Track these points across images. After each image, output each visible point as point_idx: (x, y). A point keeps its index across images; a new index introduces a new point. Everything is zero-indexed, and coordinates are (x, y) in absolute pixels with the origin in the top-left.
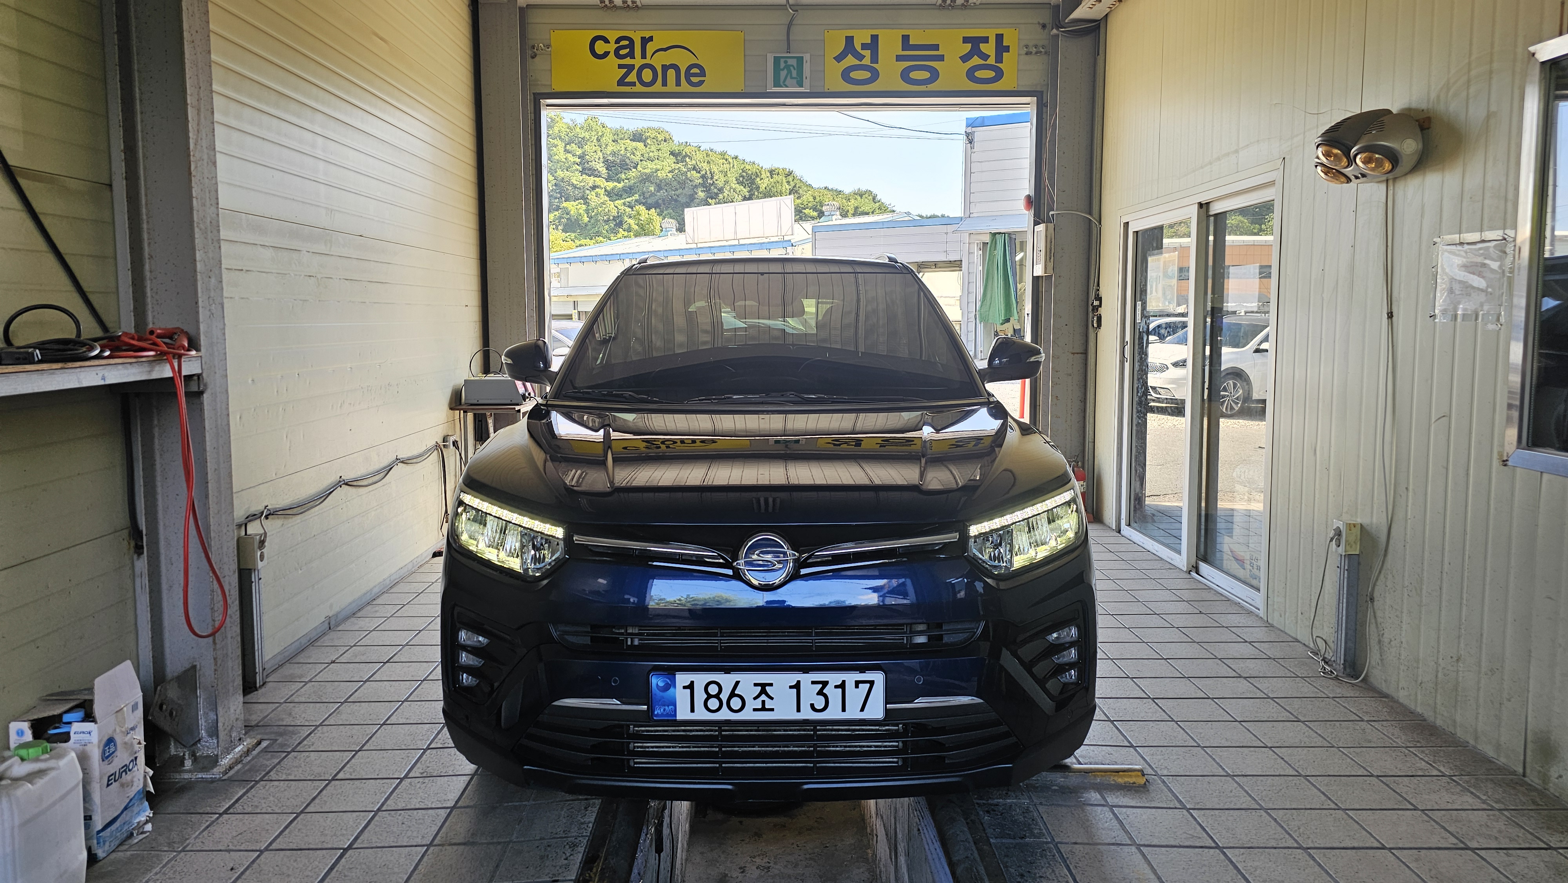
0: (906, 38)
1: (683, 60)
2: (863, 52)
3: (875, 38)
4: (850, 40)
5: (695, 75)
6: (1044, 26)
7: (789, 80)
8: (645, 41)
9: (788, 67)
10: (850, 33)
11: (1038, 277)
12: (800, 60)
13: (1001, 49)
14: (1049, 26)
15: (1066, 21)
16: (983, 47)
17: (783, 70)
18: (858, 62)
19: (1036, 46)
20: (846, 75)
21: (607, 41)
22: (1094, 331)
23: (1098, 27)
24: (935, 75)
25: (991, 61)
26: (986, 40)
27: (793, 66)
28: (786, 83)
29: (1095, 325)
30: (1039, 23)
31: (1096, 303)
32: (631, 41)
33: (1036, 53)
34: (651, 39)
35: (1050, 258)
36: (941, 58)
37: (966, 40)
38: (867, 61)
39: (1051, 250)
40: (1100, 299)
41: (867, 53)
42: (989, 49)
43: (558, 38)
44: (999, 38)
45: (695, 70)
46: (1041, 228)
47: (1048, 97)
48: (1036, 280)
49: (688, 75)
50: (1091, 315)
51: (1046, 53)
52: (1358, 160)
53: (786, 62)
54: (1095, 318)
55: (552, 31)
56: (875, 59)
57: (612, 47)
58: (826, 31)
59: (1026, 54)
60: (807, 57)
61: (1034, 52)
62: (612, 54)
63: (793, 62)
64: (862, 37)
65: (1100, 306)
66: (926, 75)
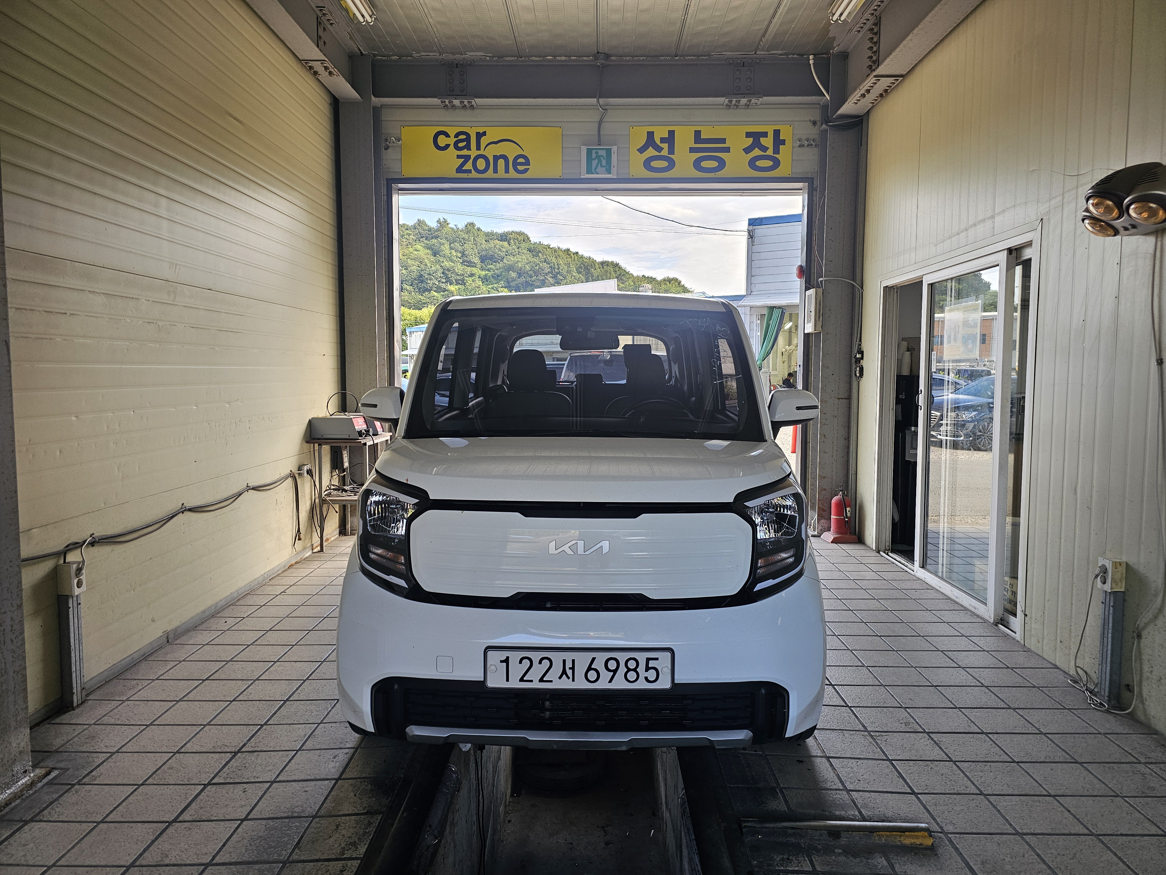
0: (698, 133)
1: (511, 151)
2: (662, 145)
3: (672, 133)
4: (651, 135)
5: (521, 164)
6: (814, 123)
7: (599, 169)
8: (480, 136)
9: (598, 157)
10: (651, 129)
11: (808, 334)
12: (609, 152)
13: (778, 142)
14: (818, 123)
15: (834, 117)
16: (763, 140)
17: (594, 159)
18: (658, 154)
19: (808, 140)
20: (647, 164)
21: (447, 135)
22: (857, 380)
23: (861, 122)
24: (722, 164)
25: (770, 152)
26: (765, 135)
27: (602, 156)
28: (597, 170)
29: (858, 375)
30: (810, 121)
31: (859, 356)
32: (468, 135)
33: (808, 146)
34: (484, 134)
35: (819, 318)
36: (727, 150)
37: (748, 135)
38: (665, 152)
39: (820, 311)
40: (862, 353)
41: (665, 146)
42: (768, 142)
43: (407, 133)
44: (777, 133)
45: (521, 160)
46: (811, 292)
47: (817, 183)
48: (807, 336)
49: (515, 164)
50: (854, 366)
51: (816, 146)
52: (1131, 212)
53: (597, 153)
54: (858, 369)
55: (402, 127)
56: (671, 151)
57: (452, 141)
58: (631, 127)
59: (799, 146)
60: (614, 149)
61: (806, 145)
62: (452, 146)
63: (603, 153)
64: (661, 133)
65: (862, 358)
66: (714, 164)
